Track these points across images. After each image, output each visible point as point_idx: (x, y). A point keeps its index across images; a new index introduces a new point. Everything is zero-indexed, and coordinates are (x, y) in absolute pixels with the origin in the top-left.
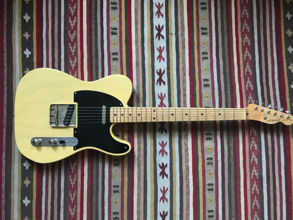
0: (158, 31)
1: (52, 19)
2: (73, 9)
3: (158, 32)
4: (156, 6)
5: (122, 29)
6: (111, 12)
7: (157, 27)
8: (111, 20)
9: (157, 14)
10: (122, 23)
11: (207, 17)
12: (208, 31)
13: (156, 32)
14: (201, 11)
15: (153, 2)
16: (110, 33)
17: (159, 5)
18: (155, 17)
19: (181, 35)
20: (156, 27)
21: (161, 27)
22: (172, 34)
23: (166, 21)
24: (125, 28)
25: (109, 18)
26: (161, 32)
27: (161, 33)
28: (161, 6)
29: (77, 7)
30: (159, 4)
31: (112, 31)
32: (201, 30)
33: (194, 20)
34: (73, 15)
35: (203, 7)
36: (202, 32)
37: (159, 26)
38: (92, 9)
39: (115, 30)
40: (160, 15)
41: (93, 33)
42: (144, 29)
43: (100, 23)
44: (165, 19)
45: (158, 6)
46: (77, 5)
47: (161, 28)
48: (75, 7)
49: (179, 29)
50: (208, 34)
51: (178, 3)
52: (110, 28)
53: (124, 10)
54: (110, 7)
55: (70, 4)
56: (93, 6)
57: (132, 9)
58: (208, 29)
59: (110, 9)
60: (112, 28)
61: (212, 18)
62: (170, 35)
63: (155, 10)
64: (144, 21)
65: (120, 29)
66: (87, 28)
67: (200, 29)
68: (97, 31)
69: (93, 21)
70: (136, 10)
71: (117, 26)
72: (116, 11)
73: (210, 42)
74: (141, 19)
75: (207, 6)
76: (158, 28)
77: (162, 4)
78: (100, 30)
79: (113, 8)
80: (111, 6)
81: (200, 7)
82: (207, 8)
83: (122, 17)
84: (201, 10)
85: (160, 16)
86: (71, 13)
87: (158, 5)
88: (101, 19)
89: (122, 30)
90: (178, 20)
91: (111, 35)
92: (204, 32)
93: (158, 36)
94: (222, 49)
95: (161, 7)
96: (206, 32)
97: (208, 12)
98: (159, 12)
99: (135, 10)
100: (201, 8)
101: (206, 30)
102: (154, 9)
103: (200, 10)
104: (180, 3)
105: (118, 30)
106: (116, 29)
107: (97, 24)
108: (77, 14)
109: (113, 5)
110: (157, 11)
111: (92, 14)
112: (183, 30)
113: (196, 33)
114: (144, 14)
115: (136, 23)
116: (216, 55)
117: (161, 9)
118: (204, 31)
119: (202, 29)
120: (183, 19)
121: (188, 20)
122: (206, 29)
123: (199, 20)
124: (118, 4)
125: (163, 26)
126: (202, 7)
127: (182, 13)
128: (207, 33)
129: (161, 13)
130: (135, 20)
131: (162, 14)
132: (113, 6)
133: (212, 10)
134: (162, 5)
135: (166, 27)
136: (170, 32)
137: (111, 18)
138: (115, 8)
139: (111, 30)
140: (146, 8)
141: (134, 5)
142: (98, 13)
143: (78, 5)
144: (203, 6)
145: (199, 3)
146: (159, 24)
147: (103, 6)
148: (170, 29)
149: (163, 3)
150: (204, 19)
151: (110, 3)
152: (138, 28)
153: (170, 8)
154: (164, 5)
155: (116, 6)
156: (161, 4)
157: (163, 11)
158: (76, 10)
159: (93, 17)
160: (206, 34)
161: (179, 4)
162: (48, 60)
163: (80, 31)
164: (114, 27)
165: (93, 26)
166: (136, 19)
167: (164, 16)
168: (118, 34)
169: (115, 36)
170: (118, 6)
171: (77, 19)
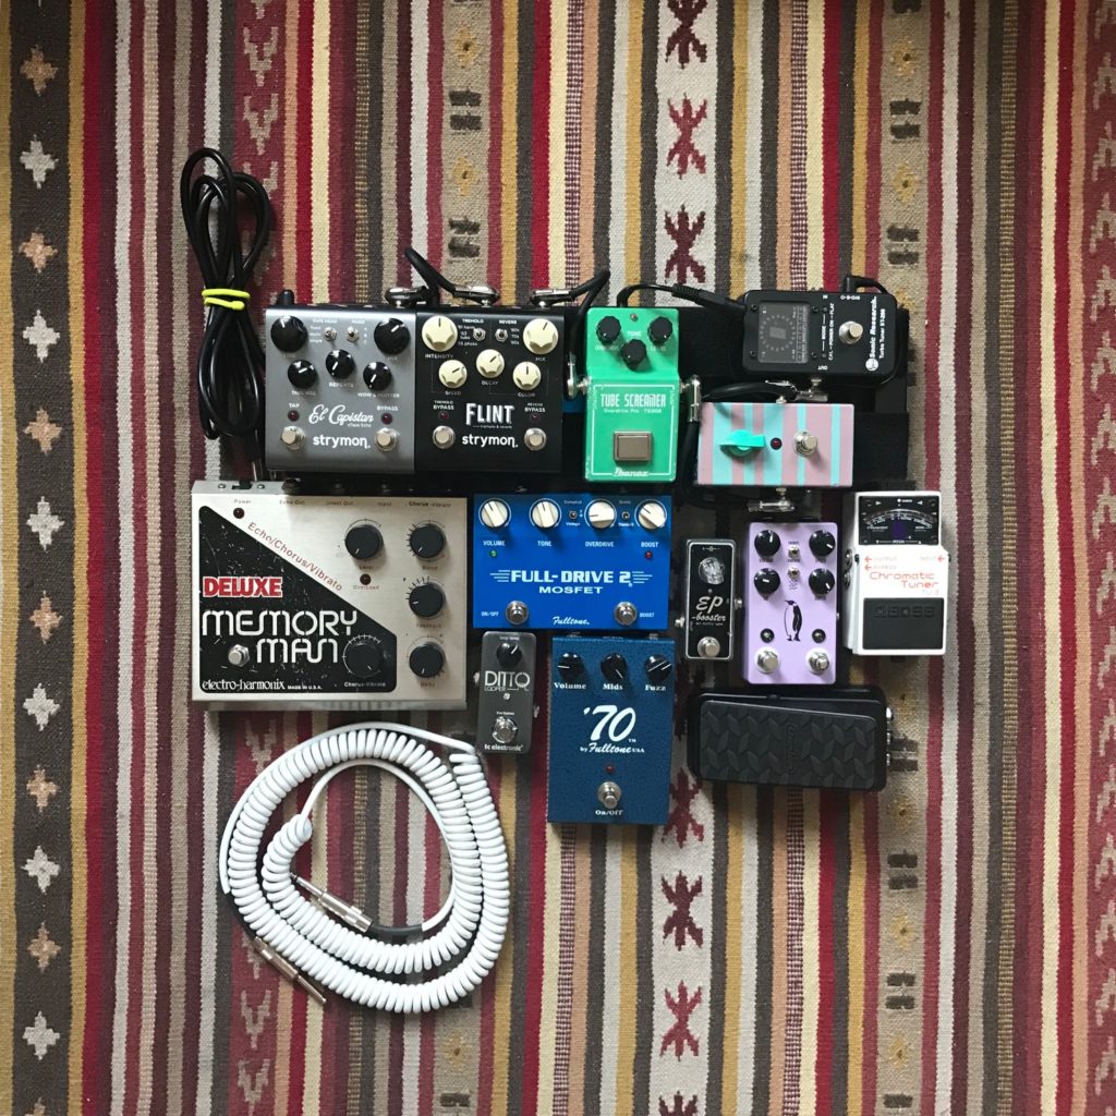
0: (678, 242)
1: (159, 173)
2: (261, 123)
3: (676, 247)
4: (674, 115)
5: (499, 230)
6: (451, 141)
7: (675, 220)
8: (450, 181)
9: (677, 156)
10: (504, 200)
11: (920, 175)
12: (920, 247)
13: (666, 246)
14: (894, 142)
15: (656, 95)
16: (445, 247)
17: (685, 111)
18: (665, 170)
19: (787, 264)
20: (668, 221)
21: (691, 221)
22: (744, 258)
23: (719, 194)
24: (518, 224)
25: (440, 172)
26: (690, 245)
27: (692, 251)
28: (694, 116)
29: (284, 112)
30: (687, 103)
31: (453, 240)
32: (885, 240)
33: (855, 189)
34: (261, 152)
35: (902, 123)
36: (893, 250)
37: (683, 216)
38: (354, 123)
39: (466, 234)
40: (690, 158)
41: (361, 243)
42: (607, 229)
43: (393, 195)
44: (714, 181)
45: (681, 115)
46: (282, 102)
47: (690, 228)
48: (271, 115)
49: (779, 232)
50: (922, 260)
51: (780, 104)
52: (446, 222)
53: (515, 135)
54: (446, 117)
55: (247, 99)
56: (363, 110)
57: (551, 130)
58: (923, 237)
59: (446, 125)
60: (452, 225)
61: (943, 181)
62: (734, 265)
63: (668, 134)
64: (610, 189)
65: (491, 228)
66: (331, 219)
67: (883, 234)
68: (381, 238)
69: (361, 185)
70: (572, 134)
71: (479, 215)
72: (474, 135)
73: (928, 303)
74: (596, 179)
75: (921, 120)
76: (677, 227)
77: (703, 108)
78: (395, 230)
79: (458, 122)
80: (450, 110)
81: (886, 126)
82: (924, 131)
83: (503, 170)
84: (893, 138)
85: (692, 168)
86: (255, 140)
87: (679, 108)
88: (398, 178)
89: (504, 234)
90: (776, 189)
91: (446, 255)
92: (901, 250)
93: (675, 267)
94: (984, 338)
95: (695, 122)
96: (912, 250)
97: (926, 148)
98: (684, 148)
99: (567, 135)
100: (895, 130)
101: (911, 240)
102: (659, 133)
103: (888, 137)
104: (789, 100)
105: (484, 233)
106: (474, 228)
107: (379, 200)
108: (283, 146)
109: (459, 108)
110: (675, 140)
111: (354, 151)
112: (800, 240)
113: (863, 255)
114: (610, 155)
115: (572, 200)
116: (956, 366)
117: (694, 130)
118: (901, 246)
119: (895, 234)
120: (800, 183)
121: (827, 186)
122: (913, 236)
123: (883, 188)
124: (485, 100)
125: (702, 217)
126: (897, 123)
127: (799, 151)
128: (917, 254)
129: (697, 152)
130: (567, 185)
131: (701, 154)
132: (463, 110)
133: (945, 138)
134: (702, 113)
135: (717, 221)
136: (736, 246)
137: (448, 173)
138: (471, 123)
139: (449, 234)
140: (623, 126)
141: (564, 110)
142: (384, 144)
143: (288, 103)
144: (900, 121)
145: (886, 104)
146: (683, 208)
147: (410, 111)
148: (734, 234)
149: (705, 103)
150: (906, 185)
151: (446, 93)
152: (582, 223)
153: (740, 124)
154: (711, 111)
155: (475, 111)
156: (696, 108)
157: (705, 139)
158: (278, 126)
159: (363, 165)
160: (911, 258)
161: (785, 110)
162: (142, 374)
163: (298, 233)
164: (461, 219)
165: (361, 209)
166: (571, 179)
167: (711, 164)
168: (484, 255)
169: (469, 260)
170: (483, 112)
171: (281, 175)
